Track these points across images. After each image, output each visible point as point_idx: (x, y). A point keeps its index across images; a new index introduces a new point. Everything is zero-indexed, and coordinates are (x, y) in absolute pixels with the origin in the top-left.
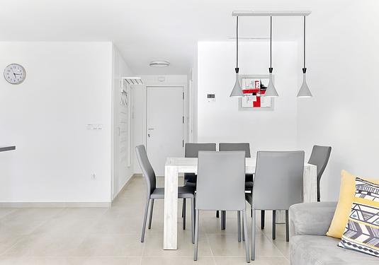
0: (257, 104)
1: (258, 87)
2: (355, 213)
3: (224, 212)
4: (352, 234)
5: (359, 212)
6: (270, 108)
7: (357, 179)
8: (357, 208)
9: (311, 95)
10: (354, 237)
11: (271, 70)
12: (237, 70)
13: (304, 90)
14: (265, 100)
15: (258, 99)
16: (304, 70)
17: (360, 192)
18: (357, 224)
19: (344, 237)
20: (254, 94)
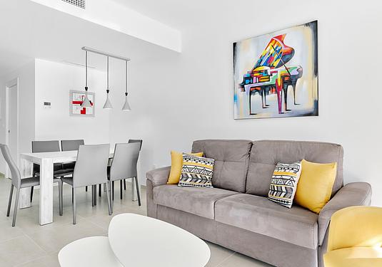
0: (83, 112)
4: (184, 179)
5: (187, 169)
6: (92, 115)
7: (183, 154)
8: (185, 167)
9: (130, 109)
10: (186, 180)
11: (108, 91)
13: (126, 106)
14: (89, 110)
15: (84, 109)
16: (126, 94)
17: (185, 159)
18: (186, 174)
19: (180, 182)
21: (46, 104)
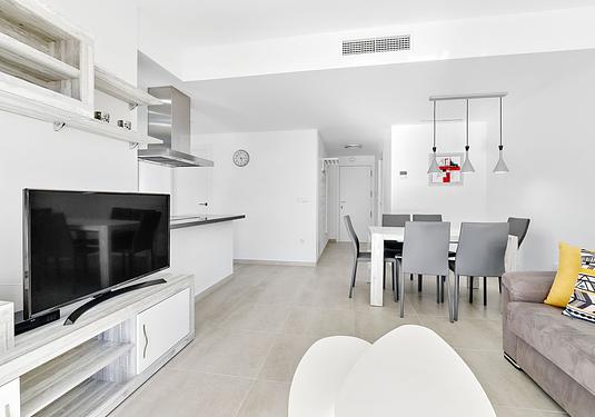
0: (447, 179)
1: (448, 164)
2: (583, 284)
3: (420, 276)
4: (580, 303)
5: (588, 284)
6: (459, 184)
7: (583, 251)
8: (585, 278)
9: (508, 171)
10: (582, 307)
11: (467, 148)
12: (434, 149)
13: (501, 166)
15: (448, 175)
16: (501, 148)
17: (587, 263)
18: (585, 295)
19: (569, 306)
20: (444, 170)
21: (402, 173)
